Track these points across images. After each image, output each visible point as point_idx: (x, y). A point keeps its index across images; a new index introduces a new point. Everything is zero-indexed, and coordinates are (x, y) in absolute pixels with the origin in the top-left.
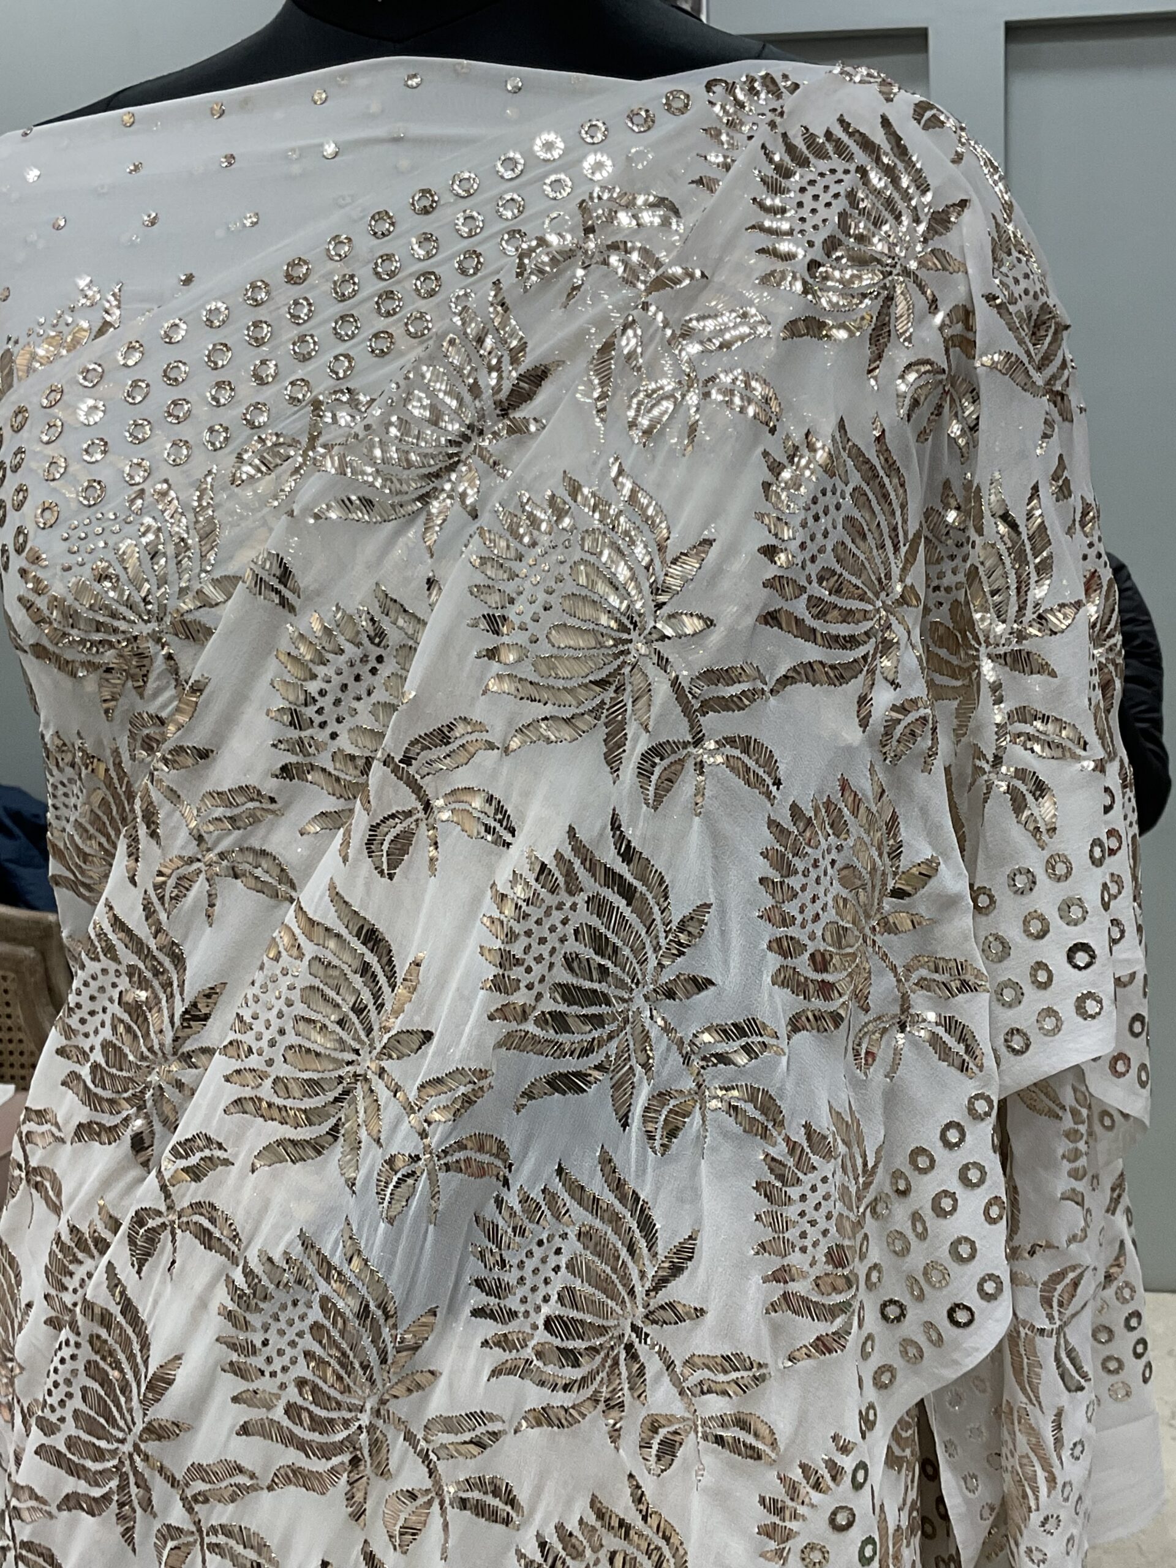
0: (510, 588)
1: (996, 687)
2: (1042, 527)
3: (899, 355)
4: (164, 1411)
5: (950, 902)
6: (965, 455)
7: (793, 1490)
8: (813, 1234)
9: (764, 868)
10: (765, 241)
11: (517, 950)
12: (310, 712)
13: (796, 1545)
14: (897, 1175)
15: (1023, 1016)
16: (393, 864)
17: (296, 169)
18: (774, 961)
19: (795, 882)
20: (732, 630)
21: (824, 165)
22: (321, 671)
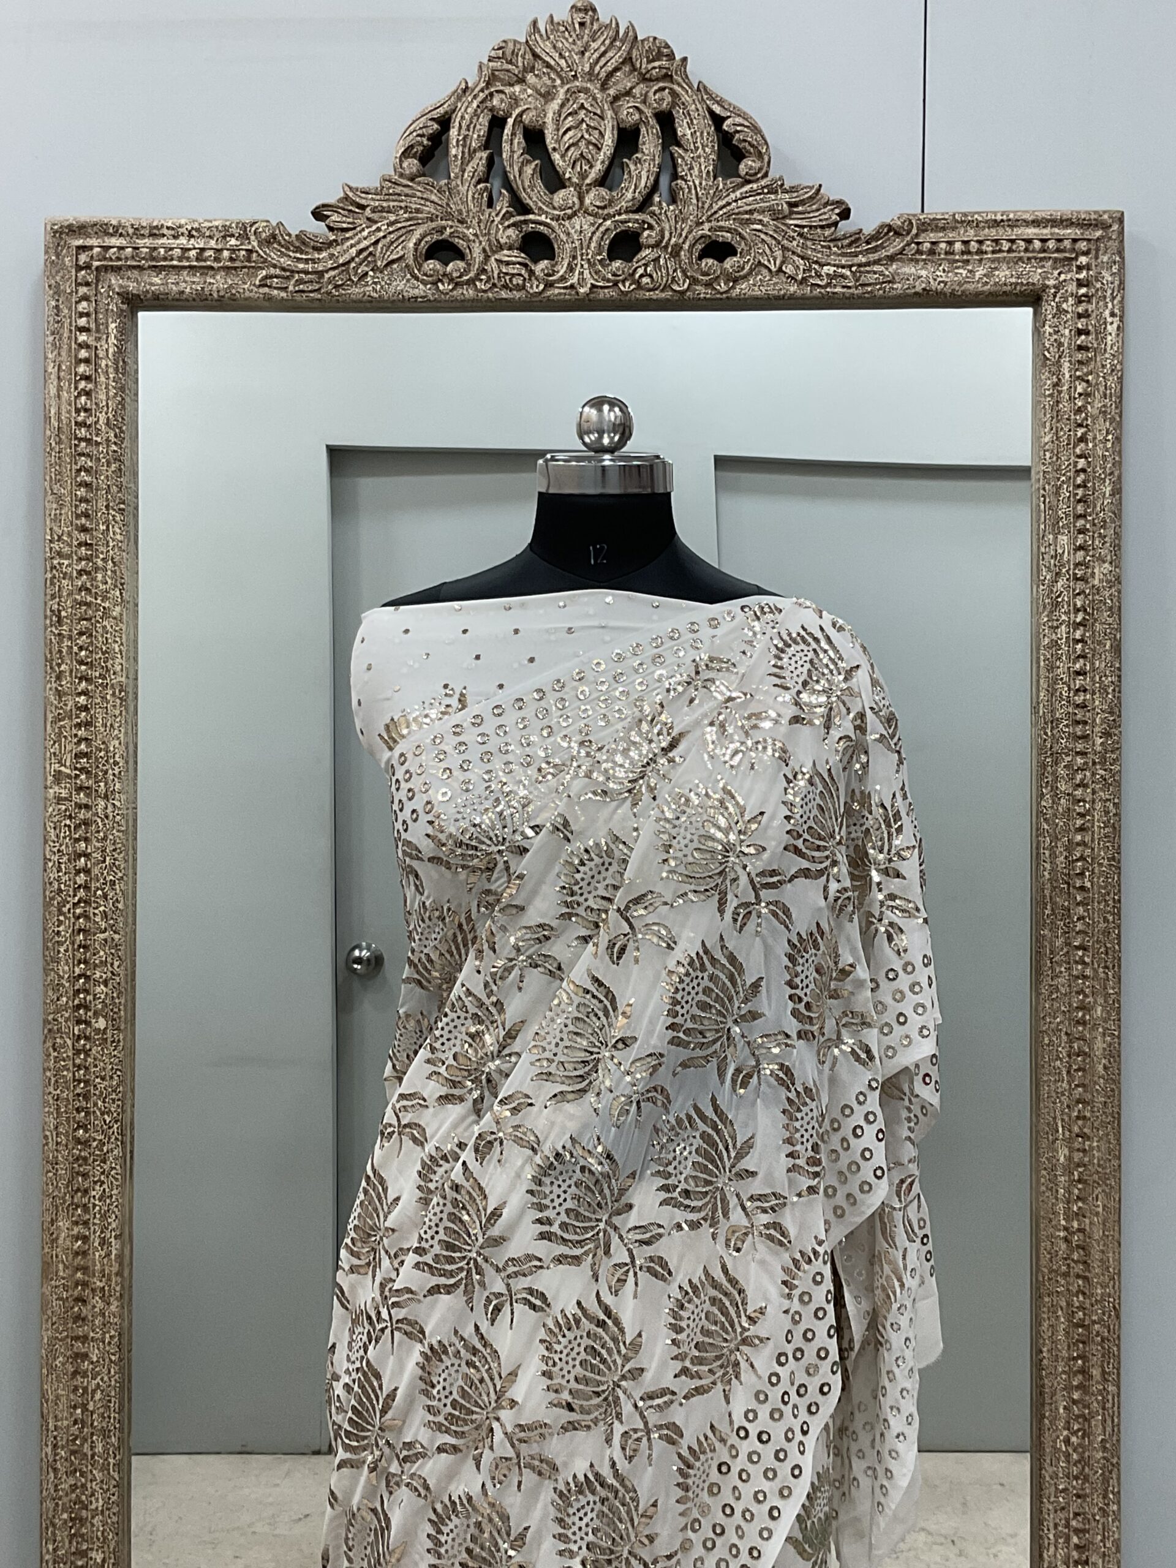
0: (674, 832)
1: (879, 884)
2: (898, 811)
3: (835, 734)
4: (495, 1231)
5: (860, 984)
6: (861, 779)
7: (795, 1262)
8: (807, 1136)
9: (786, 961)
10: (778, 681)
11: (678, 996)
12: (576, 888)
13: (796, 1293)
14: (832, 1121)
15: (891, 1040)
16: (619, 958)
17: (553, 637)
18: (791, 1005)
19: (799, 969)
20: (773, 852)
21: (799, 648)
22: (581, 868)
